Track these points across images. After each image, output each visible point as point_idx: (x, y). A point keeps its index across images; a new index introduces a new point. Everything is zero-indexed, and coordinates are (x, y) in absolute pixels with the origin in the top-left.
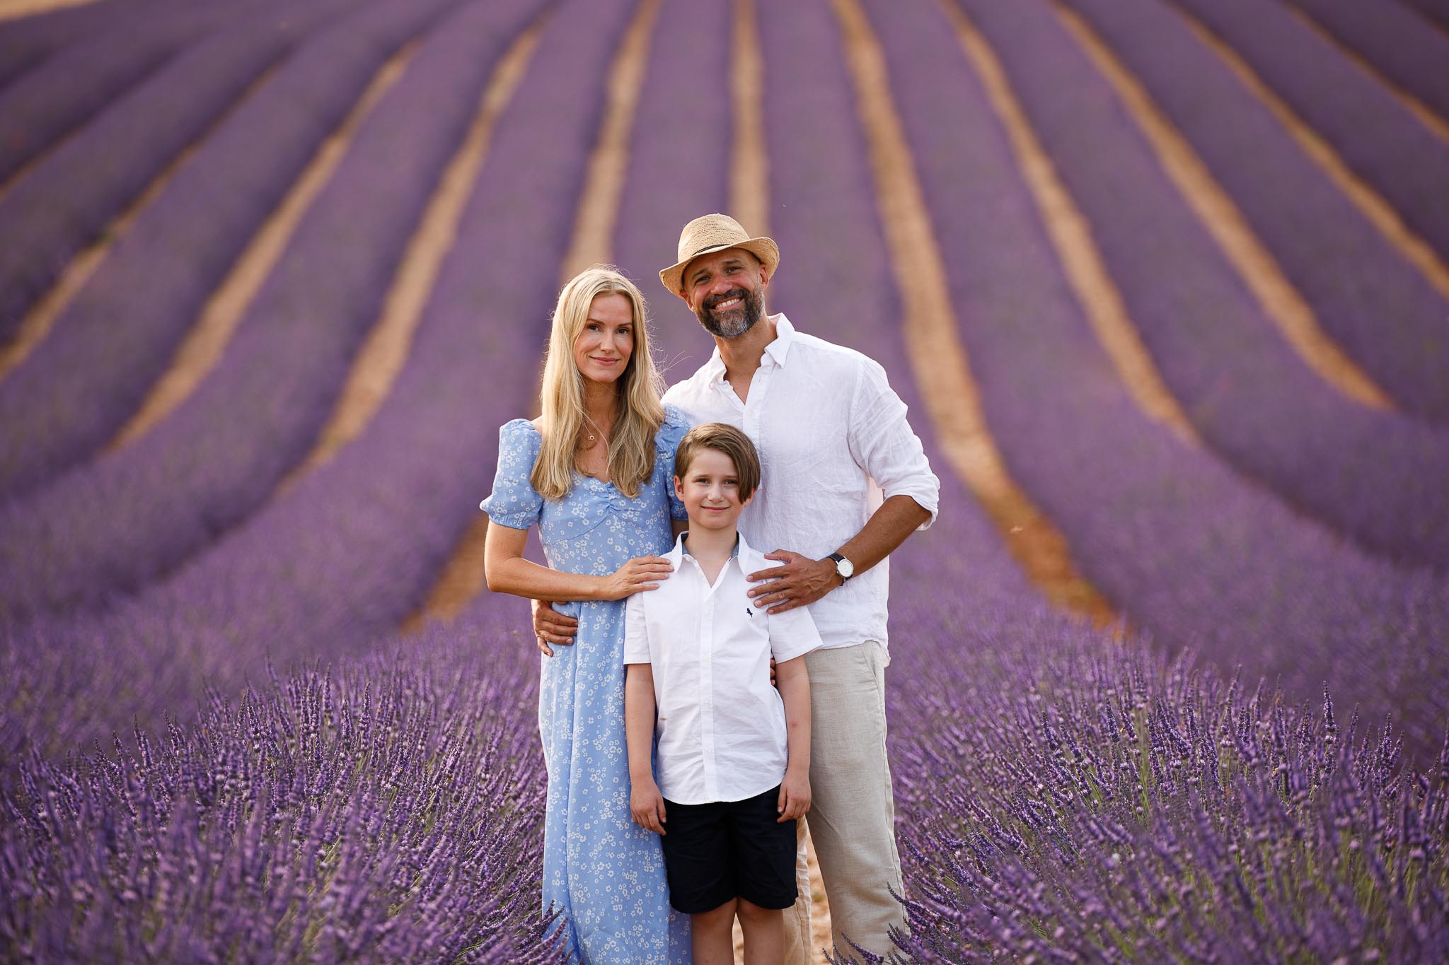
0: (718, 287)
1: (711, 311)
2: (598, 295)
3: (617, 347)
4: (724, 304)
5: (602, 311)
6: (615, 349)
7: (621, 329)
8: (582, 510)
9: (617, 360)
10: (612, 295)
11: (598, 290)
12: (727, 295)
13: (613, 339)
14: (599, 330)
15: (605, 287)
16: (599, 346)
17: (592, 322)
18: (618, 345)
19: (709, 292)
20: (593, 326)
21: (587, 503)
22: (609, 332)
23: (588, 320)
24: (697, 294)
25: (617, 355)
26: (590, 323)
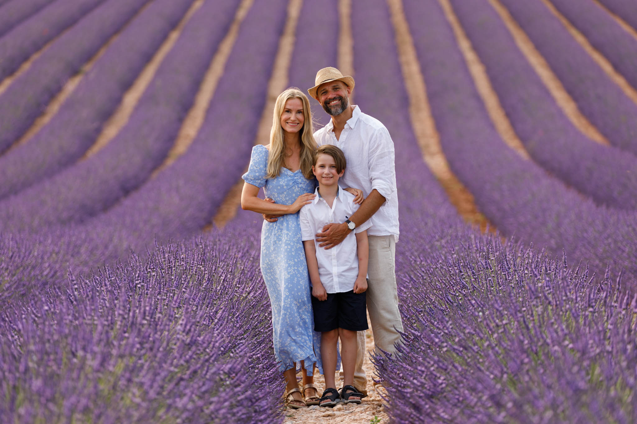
0: (331, 96)
1: (328, 105)
2: (288, 99)
3: (297, 119)
4: (333, 103)
7: (299, 112)
8: (284, 182)
10: (295, 98)
11: (289, 97)
12: (334, 99)
13: (296, 116)
14: (290, 112)
15: (292, 96)
16: (290, 118)
19: (327, 98)
20: (288, 111)
21: (286, 180)
22: (294, 113)
24: (323, 98)
25: (298, 122)
26: (286, 110)
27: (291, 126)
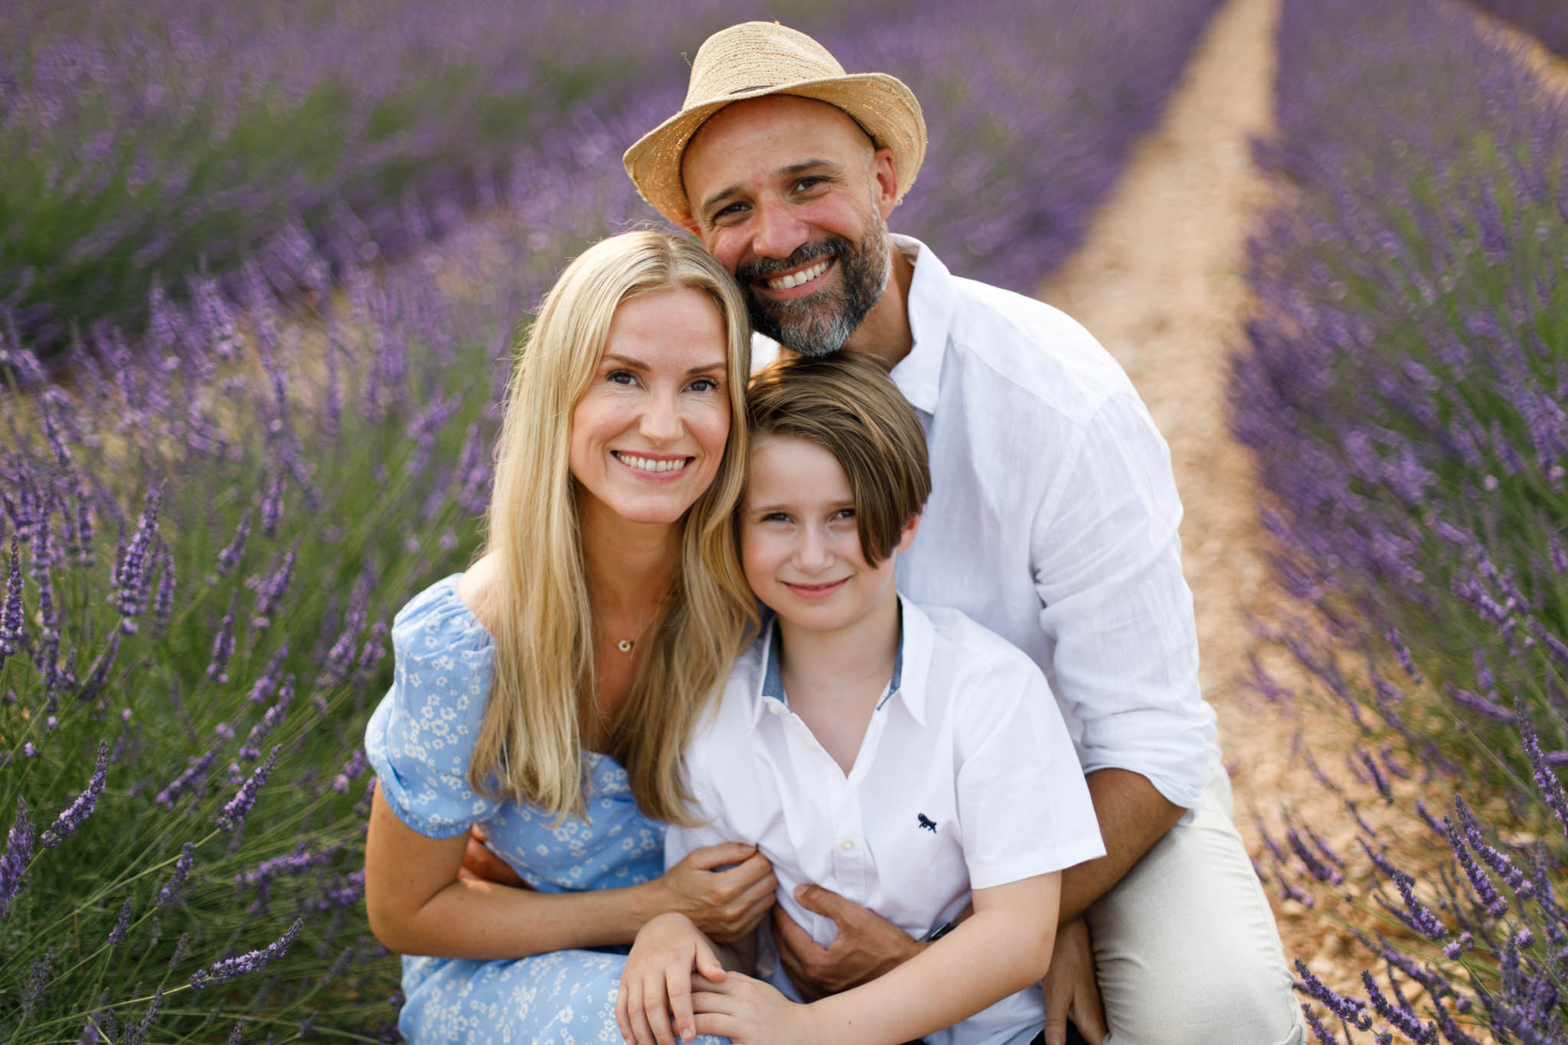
1: (760, 294)
2: (631, 294)
3: (686, 425)
4: (787, 280)
5: (643, 335)
6: (681, 432)
7: (698, 381)
9: (689, 460)
10: (670, 291)
11: (633, 277)
13: (674, 405)
14: (638, 385)
15: (651, 270)
16: (634, 424)
17: (617, 364)
18: (691, 418)
19: (751, 244)
20: (627, 373)
22: (664, 391)
23: (604, 357)
25: (685, 449)
26: (609, 364)
27: (643, 475)
